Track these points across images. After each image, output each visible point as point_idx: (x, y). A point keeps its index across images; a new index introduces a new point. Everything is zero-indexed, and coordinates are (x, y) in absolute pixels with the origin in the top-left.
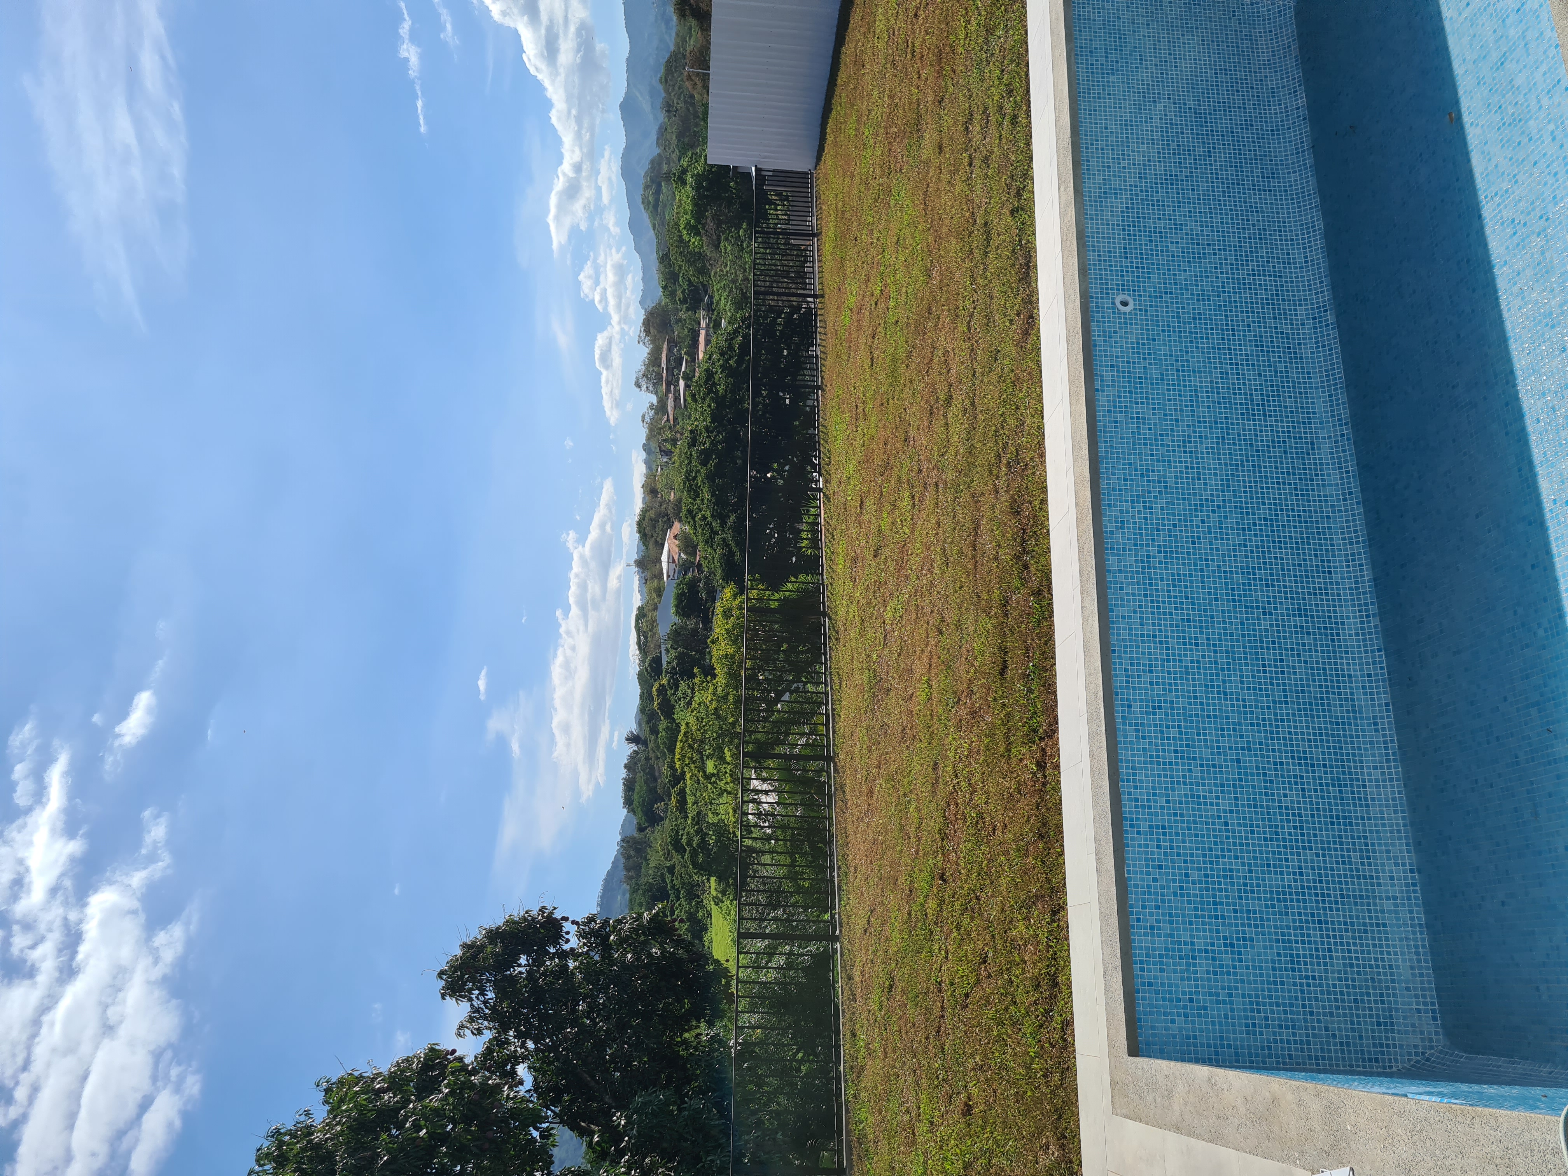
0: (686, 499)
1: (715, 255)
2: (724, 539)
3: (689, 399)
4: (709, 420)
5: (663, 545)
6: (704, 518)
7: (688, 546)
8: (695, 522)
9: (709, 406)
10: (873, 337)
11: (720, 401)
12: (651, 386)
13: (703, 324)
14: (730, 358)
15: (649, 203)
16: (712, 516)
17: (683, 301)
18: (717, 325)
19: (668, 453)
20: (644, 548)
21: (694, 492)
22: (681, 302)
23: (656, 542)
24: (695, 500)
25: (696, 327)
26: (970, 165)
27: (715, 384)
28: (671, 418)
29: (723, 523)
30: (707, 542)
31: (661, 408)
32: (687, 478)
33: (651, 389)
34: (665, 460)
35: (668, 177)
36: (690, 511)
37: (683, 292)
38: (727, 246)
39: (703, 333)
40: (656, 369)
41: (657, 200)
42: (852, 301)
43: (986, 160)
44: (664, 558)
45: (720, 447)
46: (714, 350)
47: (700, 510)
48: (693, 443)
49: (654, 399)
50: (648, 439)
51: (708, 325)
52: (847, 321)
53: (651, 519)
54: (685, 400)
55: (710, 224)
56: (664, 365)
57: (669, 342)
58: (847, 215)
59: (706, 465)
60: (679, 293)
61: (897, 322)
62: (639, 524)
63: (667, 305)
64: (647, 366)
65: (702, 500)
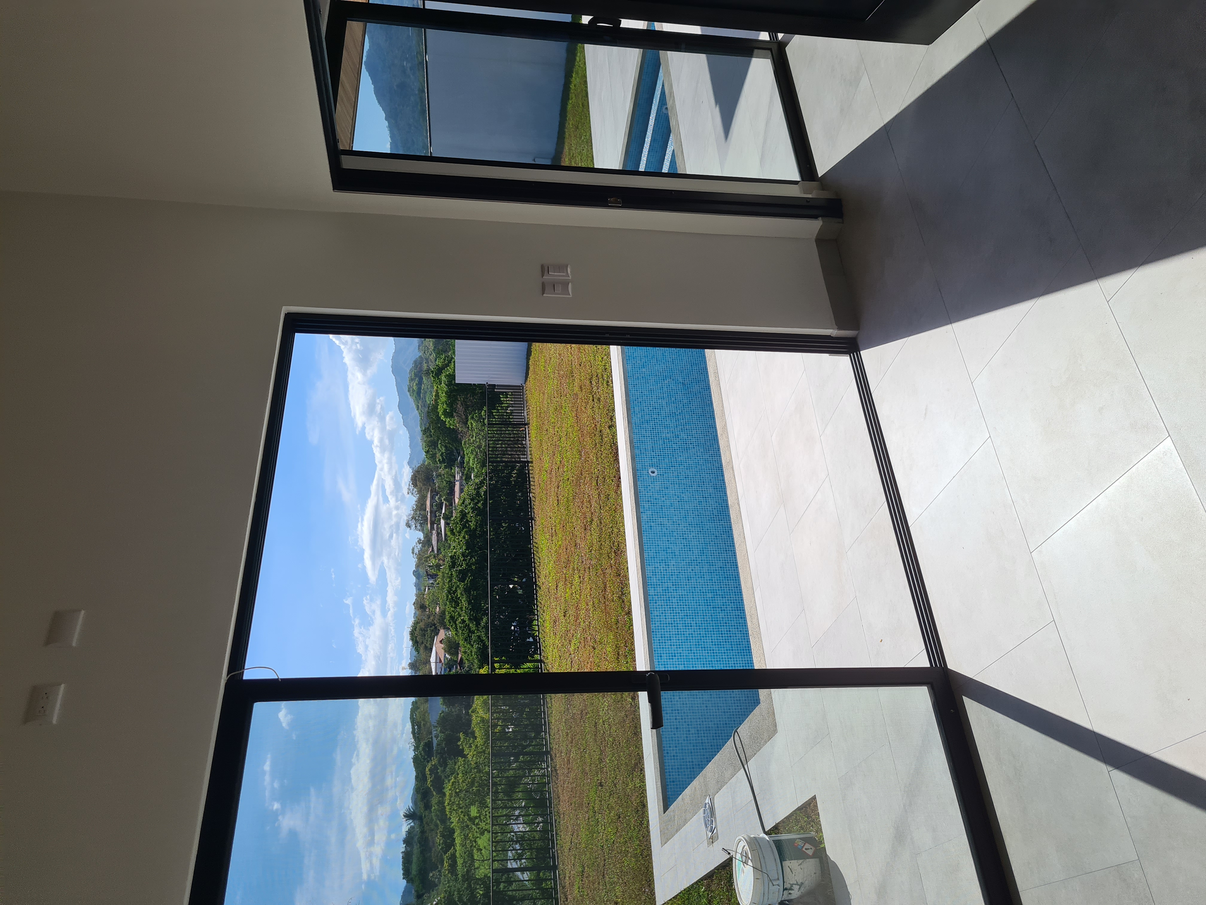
0: (449, 608)
1: (465, 430)
2: (479, 637)
3: (449, 533)
4: (464, 548)
5: (431, 649)
6: (463, 621)
7: (452, 647)
8: (456, 625)
9: (464, 537)
10: (558, 488)
11: (472, 534)
12: (418, 525)
13: (458, 477)
14: (479, 501)
15: (413, 391)
16: (470, 619)
17: (443, 461)
18: (468, 478)
19: (434, 576)
20: (415, 653)
21: (455, 602)
22: (440, 462)
23: (426, 647)
24: (455, 608)
25: (452, 479)
26: (593, 400)
27: (467, 521)
28: (435, 549)
29: (478, 624)
30: (466, 640)
31: (427, 542)
32: (449, 592)
33: (419, 527)
34: (431, 582)
35: (428, 372)
36: (452, 618)
37: (442, 455)
38: (473, 423)
39: (457, 484)
40: (422, 512)
41: (419, 389)
42: (547, 466)
43: (599, 399)
44: (433, 659)
45: (473, 567)
46: (466, 496)
47: (460, 616)
48: (453, 565)
49: (421, 535)
50: (417, 566)
51: (461, 478)
52: (545, 478)
53: (421, 629)
54: (446, 535)
55: (460, 407)
56: (428, 509)
57: (432, 492)
58: (542, 415)
59: (463, 582)
60: (438, 455)
61: (568, 479)
62: (412, 633)
63: (429, 464)
64: (415, 511)
65: (461, 608)
